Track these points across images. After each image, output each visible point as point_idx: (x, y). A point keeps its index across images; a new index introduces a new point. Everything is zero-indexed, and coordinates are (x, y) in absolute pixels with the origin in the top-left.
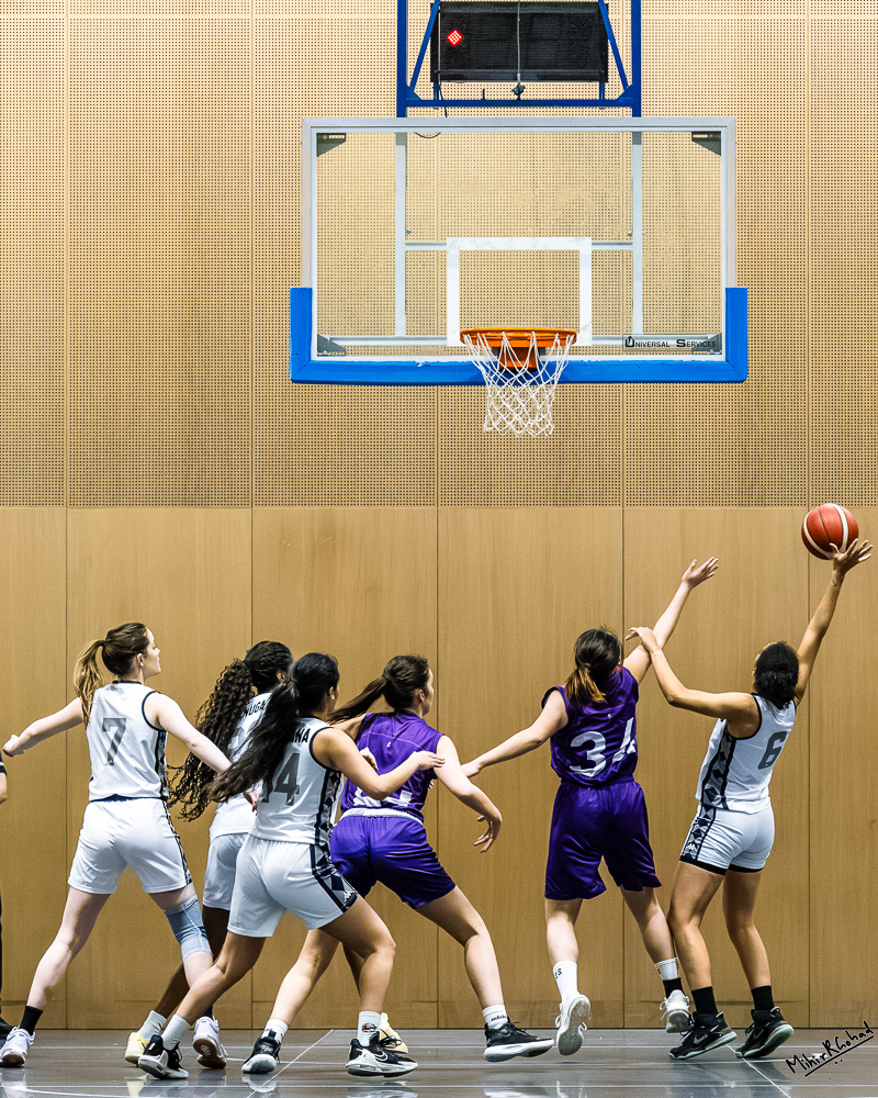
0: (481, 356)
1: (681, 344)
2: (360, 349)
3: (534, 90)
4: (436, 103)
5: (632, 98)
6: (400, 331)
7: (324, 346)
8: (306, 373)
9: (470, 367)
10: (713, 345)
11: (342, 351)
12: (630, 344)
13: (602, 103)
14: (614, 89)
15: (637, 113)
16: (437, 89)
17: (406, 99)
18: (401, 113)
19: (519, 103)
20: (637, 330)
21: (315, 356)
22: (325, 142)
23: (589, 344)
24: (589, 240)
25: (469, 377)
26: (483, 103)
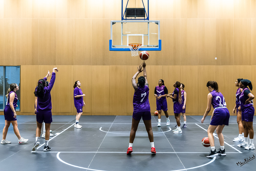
0: (131, 48)
1: (154, 46)
2: (117, 47)
3: (137, 18)
4: (126, 19)
5: (148, 19)
6: (122, 45)
7: (113, 46)
8: (111, 50)
9: (129, 49)
10: (157, 46)
11: (115, 47)
12: (148, 46)
13: (144, 19)
14: (146, 18)
15: (148, 20)
16: (126, 18)
17: (123, 19)
18: (122, 20)
19: (135, 19)
20: (149, 44)
21: (112, 48)
22: (113, 23)
23: (143, 46)
24: (143, 34)
25: (129, 50)
26: (131, 19)
